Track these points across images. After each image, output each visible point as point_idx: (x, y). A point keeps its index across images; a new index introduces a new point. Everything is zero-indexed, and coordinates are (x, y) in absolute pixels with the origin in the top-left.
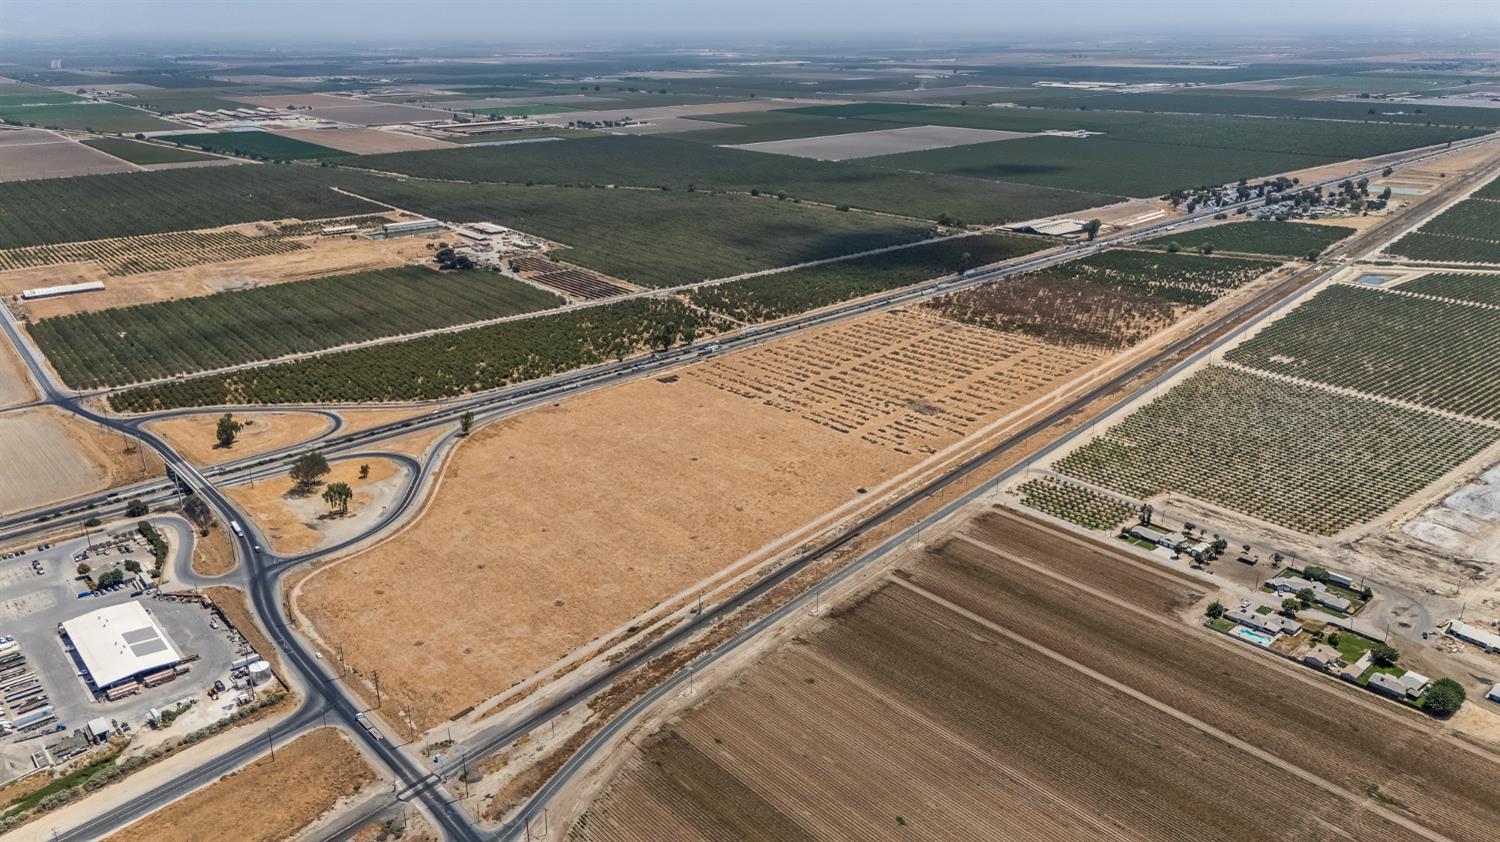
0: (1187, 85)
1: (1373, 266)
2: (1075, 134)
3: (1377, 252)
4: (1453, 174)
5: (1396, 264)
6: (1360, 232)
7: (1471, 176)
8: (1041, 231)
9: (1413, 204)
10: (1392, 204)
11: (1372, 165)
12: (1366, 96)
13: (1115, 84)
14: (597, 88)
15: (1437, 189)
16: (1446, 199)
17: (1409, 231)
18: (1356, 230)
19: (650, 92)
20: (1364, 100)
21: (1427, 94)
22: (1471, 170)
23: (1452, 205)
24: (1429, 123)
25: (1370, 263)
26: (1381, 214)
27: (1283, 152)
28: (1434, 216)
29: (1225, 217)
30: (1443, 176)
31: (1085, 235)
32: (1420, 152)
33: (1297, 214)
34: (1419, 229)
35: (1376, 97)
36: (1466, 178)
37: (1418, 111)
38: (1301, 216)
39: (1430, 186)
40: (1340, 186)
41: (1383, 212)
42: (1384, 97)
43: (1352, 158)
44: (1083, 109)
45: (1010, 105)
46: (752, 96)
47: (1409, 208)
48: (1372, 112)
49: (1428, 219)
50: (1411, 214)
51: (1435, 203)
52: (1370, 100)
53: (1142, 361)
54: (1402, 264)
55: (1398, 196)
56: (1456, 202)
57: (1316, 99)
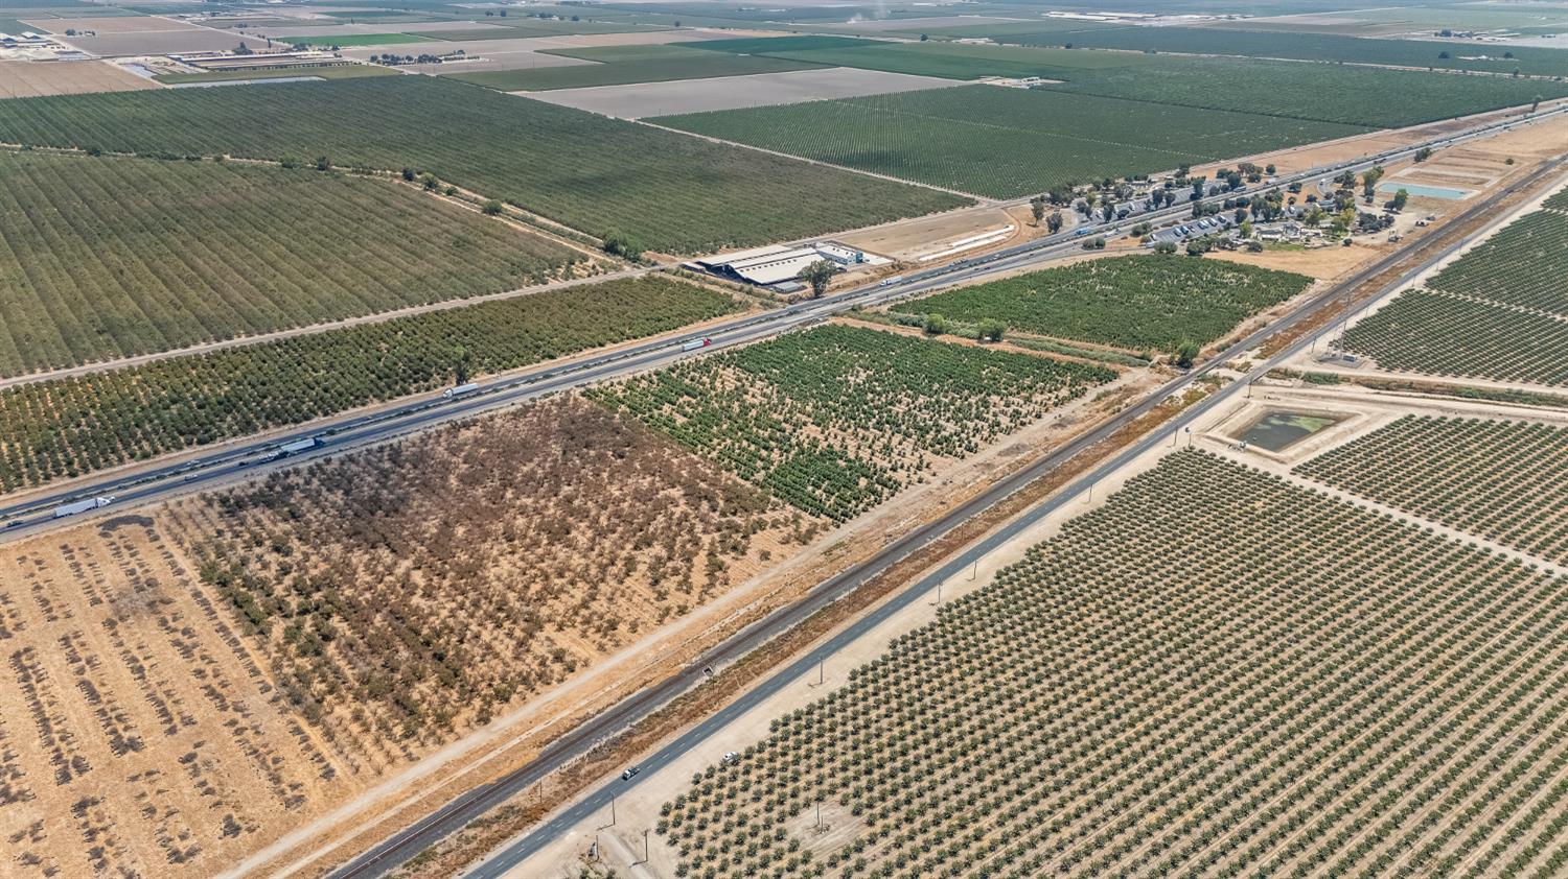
0: (1230, 18)
1: (1300, 382)
2: (1011, 82)
3: (1322, 344)
4: (1528, 159)
5: (1346, 380)
6: (1320, 286)
7: (1554, 163)
8: (745, 275)
9: (1442, 217)
10: (1404, 220)
11: (1405, 140)
12: (1447, 34)
13: (1140, 16)
14: (503, 14)
15: (1492, 189)
16: (1501, 209)
17: (1405, 287)
18: (1312, 281)
19: (561, 19)
20: (1445, 40)
21: (1527, 32)
22: (1554, 151)
23: (1506, 223)
24: (1516, 73)
25: (1296, 375)
26: (1376, 242)
27: (1287, 116)
28: (1466, 249)
29: (1100, 245)
30: (1510, 162)
31: (810, 289)
32: (1488, 119)
33: (1225, 241)
34: (1430, 282)
35: (1460, 36)
36: (1546, 165)
37: (1508, 55)
38: (1233, 247)
39: (1483, 182)
40: (1337, 180)
41: (1383, 236)
42: (1470, 35)
43: (1383, 127)
44: (1068, 47)
45: (981, 41)
46: (677, 24)
47: (1432, 228)
48: (1444, 56)
49: (1455, 256)
50: (1428, 242)
51: (1477, 219)
52: (1451, 40)
53: (417, 819)
54: (1359, 382)
55: (1422, 202)
56: (1516, 217)
57: (1382, 37)
